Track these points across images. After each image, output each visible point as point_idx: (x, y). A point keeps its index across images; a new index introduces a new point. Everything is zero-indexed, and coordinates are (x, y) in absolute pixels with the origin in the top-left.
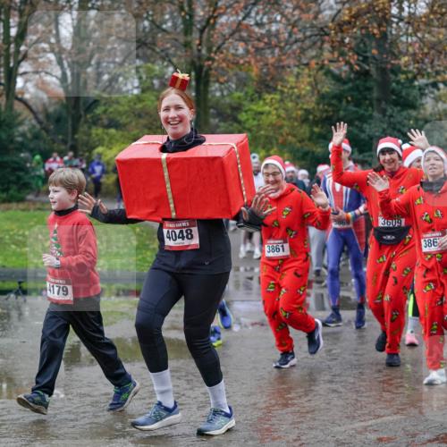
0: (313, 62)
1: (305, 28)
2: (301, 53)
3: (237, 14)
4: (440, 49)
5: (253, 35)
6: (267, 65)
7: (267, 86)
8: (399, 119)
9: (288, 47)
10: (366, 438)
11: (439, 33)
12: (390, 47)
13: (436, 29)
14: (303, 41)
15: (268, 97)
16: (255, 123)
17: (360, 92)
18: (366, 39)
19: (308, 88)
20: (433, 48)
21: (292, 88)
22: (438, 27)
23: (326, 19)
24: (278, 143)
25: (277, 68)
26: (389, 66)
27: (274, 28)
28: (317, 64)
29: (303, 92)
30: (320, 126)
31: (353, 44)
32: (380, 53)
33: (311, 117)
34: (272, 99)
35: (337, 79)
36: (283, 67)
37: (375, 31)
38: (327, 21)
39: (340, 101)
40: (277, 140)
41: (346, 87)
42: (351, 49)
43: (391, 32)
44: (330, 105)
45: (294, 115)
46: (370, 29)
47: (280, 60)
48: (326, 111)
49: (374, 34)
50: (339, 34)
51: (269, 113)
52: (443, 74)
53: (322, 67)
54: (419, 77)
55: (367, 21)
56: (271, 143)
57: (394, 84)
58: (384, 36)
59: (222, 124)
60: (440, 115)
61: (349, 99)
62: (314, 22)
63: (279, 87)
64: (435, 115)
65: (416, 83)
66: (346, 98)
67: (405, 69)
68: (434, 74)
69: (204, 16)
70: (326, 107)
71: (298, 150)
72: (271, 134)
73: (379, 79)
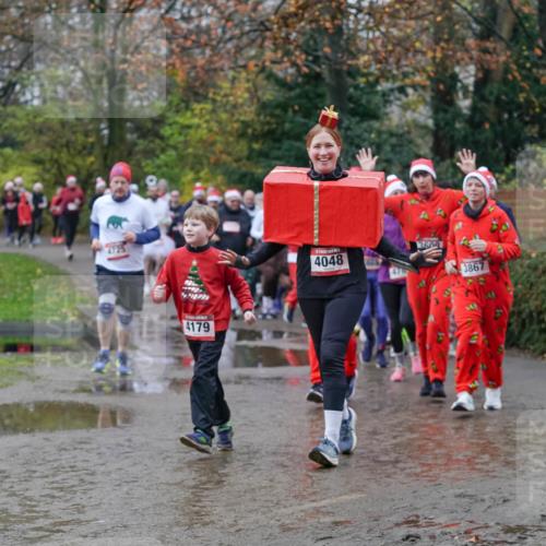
0: (252, 64)
1: (242, 22)
2: (236, 52)
3: (159, 7)
4: (408, 45)
5: (179, 31)
6: (195, 67)
7: (196, 94)
8: (358, 132)
9: (221, 45)
10: (319, 522)
11: (407, 26)
12: (347, 44)
13: (402, 22)
14: (240, 38)
15: (197, 107)
16: (182, 138)
17: (310, 99)
18: (316, 35)
19: (246, 95)
20: (398, 44)
21: (226, 96)
22: (406, 19)
23: (269, 10)
24: (209, 164)
25: (207, 71)
26: (345, 68)
27: (204, 22)
28: (256, 65)
29: (240, 101)
30: (261, 142)
31: (301, 41)
32: (335, 52)
33: (250, 131)
34: (201, 109)
35: (282, 83)
36: (215, 70)
37: (328, 25)
38: (269, 14)
39: (286, 111)
40: (208, 158)
41: (292, 94)
42: (297, 47)
43: (347, 25)
44: (272, 115)
45: (229, 128)
46: (322, 23)
47: (210, 62)
48: (268, 123)
49: (326, 29)
50: (284, 29)
51: (199, 126)
52: (411, 76)
53: (263, 69)
54: (381, 80)
55: (317, 13)
56: (201, 164)
57: (351, 90)
58: (339, 30)
59: (141, 141)
60: (408, 126)
61: (296, 108)
62: (253, 15)
63: (211, 95)
64: (403, 127)
65: (379, 88)
66: (293, 107)
67: (365, 71)
68: (401, 77)
69: (118, 8)
70: (268, 118)
71: (233, 172)
72: (201, 152)
73: (333, 83)
